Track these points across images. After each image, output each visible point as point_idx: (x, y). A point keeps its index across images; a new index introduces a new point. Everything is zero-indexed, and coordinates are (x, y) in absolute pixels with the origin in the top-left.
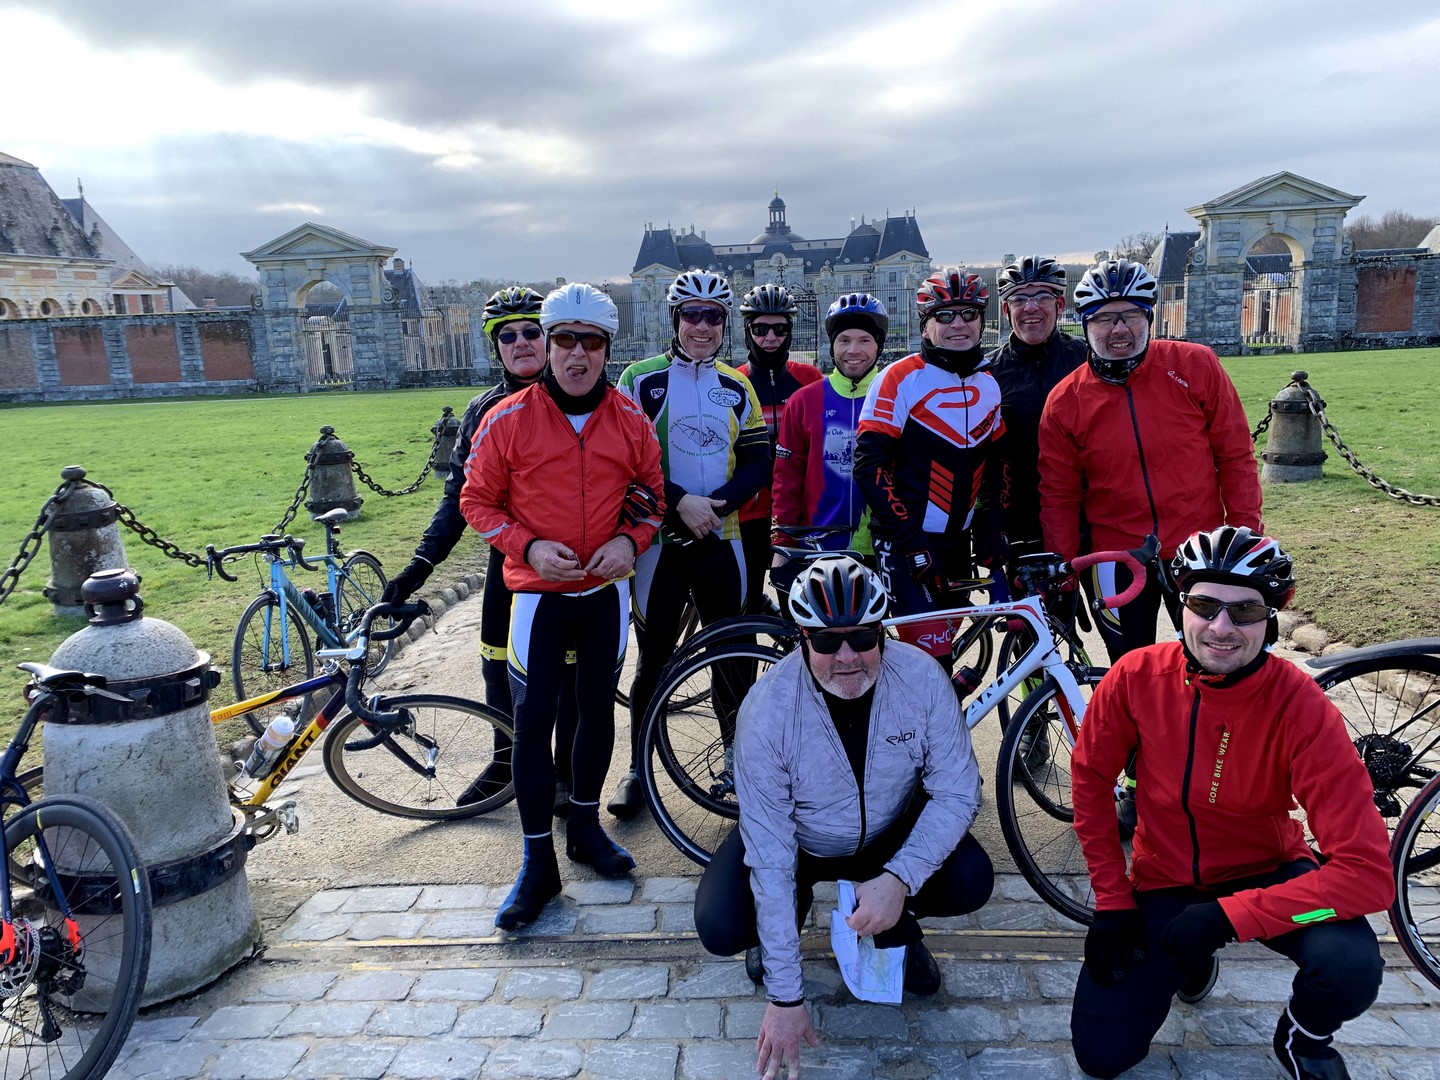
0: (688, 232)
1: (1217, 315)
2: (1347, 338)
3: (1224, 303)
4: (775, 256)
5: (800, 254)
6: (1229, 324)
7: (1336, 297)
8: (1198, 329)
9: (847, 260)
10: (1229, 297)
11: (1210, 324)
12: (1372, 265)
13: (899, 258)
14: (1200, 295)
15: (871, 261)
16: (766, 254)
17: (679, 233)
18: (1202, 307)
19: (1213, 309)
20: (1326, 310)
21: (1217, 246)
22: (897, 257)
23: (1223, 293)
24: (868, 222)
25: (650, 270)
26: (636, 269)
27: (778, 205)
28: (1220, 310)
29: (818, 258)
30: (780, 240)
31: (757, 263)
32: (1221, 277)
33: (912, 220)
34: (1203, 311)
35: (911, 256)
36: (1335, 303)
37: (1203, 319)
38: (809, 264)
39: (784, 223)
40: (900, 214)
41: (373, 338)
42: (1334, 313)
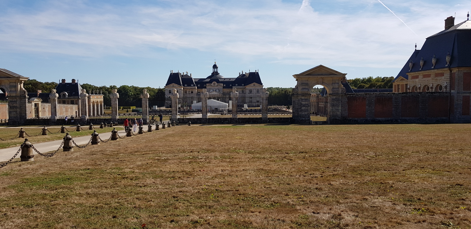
0: (185, 74)
2: (345, 119)
3: (304, 106)
4: (213, 82)
5: (222, 82)
6: (306, 113)
8: (296, 115)
9: (237, 85)
10: (306, 104)
11: (300, 113)
12: (351, 96)
13: (253, 85)
14: (297, 104)
15: (244, 86)
16: (210, 82)
17: (182, 74)
19: (301, 108)
20: (337, 110)
21: (301, 87)
23: (303, 103)
24: (244, 73)
25: (171, 85)
26: (166, 85)
27: (215, 67)
30: (214, 77)
31: (207, 84)
32: (303, 98)
33: (258, 73)
34: (298, 108)
35: (256, 84)
36: (340, 108)
37: (298, 111)
38: (225, 85)
39: (217, 72)
40: (253, 71)
41: (16, 107)
42: (340, 111)
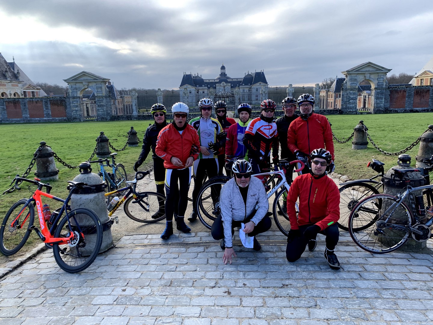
0: (196, 75)
1: (350, 103)
2: (387, 110)
3: (352, 99)
4: (222, 83)
5: (229, 82)
6: (353, 105)
7: (384, 98)
8: (345, 107)
9: (244, 84)
10: (353, 97)
11: (348, 105)
12: (394, 89)
13: (259, 84)
14: (345, 97)
15: (250, 85)
16: (220, 82)
17: (194, 75)
18: (346, 100)
19: (349, 101)
20: (381, 102)
21: (350, 83)
22: (258, 84)
23: (352, 96)
24: (250, 73)
25: (185, 86)
26: (181, 86)
27: (223, 68)
28: (351, 101)
29: (235, 84)
30: (224, 78)
31: (217, 85)
32: (351, 92)
33: (263, 73)
34: (346, 101)
35: (262, 84)
36: (383, 100)
37: (346, 104)
38: (232, 85)
39: (225, 73)
40: (259, 71)
41: (103, 106)
42: (383, 103)
